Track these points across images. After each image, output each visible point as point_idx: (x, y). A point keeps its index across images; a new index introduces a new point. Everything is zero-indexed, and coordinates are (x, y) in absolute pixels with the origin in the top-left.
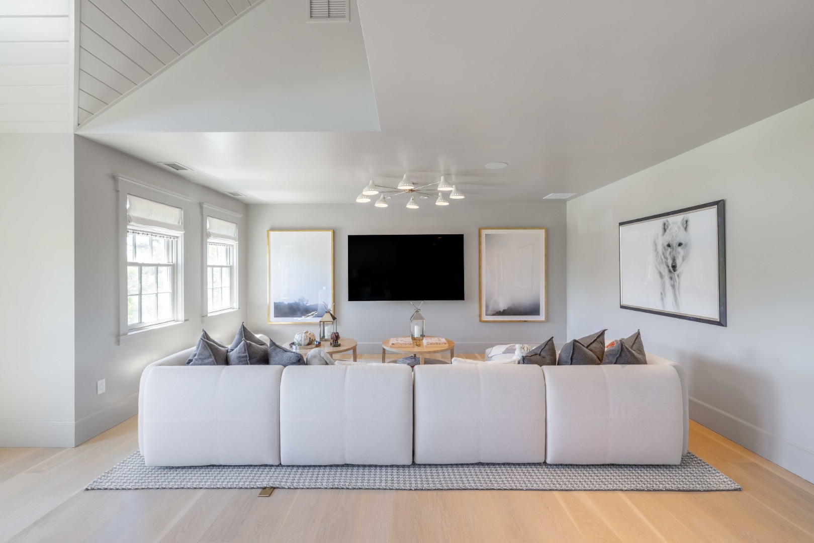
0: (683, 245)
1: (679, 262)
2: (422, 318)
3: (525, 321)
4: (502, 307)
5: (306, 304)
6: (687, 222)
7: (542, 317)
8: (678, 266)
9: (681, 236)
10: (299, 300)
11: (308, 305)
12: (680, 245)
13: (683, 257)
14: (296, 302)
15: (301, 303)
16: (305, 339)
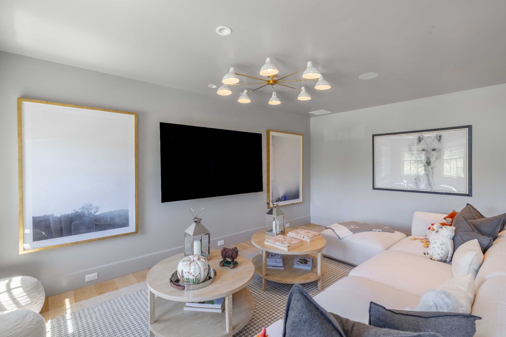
0: (437, 150)
1: (432, 160)
3: (293, 204)
4: (281, 194)
5: (95, 212)
6: (440, 136)
7: (300, 200)
8: (432, 162)
9: (436, 145)
10: (83, 208)
11: (98, 213)
12: (434, 150)
13: (437, 157)
14: (77, 212)
15: (86, 212)
16: (205, 270)
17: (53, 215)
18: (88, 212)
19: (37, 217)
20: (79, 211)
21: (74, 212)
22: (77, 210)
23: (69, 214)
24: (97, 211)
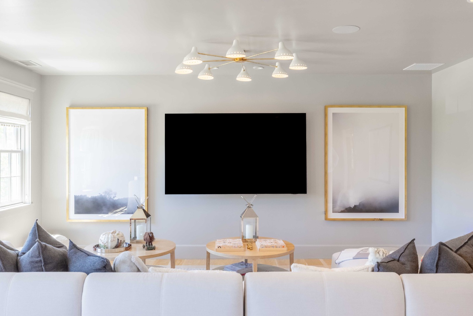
2: (256, 216)
3: (381, 220)
4: (353, 202)
5: (114, 197)
7: (401, 215)
10: (106, 192)
11: (116, 199)
15: (107, 196)
16: (112, 241)
17: (86, 196)
18: (109, 196)
19: (77, 196)
20: (103, 195)
21: (99, 195)
22: (101, 194)
23: (96, 196)
24: (115, 197)
